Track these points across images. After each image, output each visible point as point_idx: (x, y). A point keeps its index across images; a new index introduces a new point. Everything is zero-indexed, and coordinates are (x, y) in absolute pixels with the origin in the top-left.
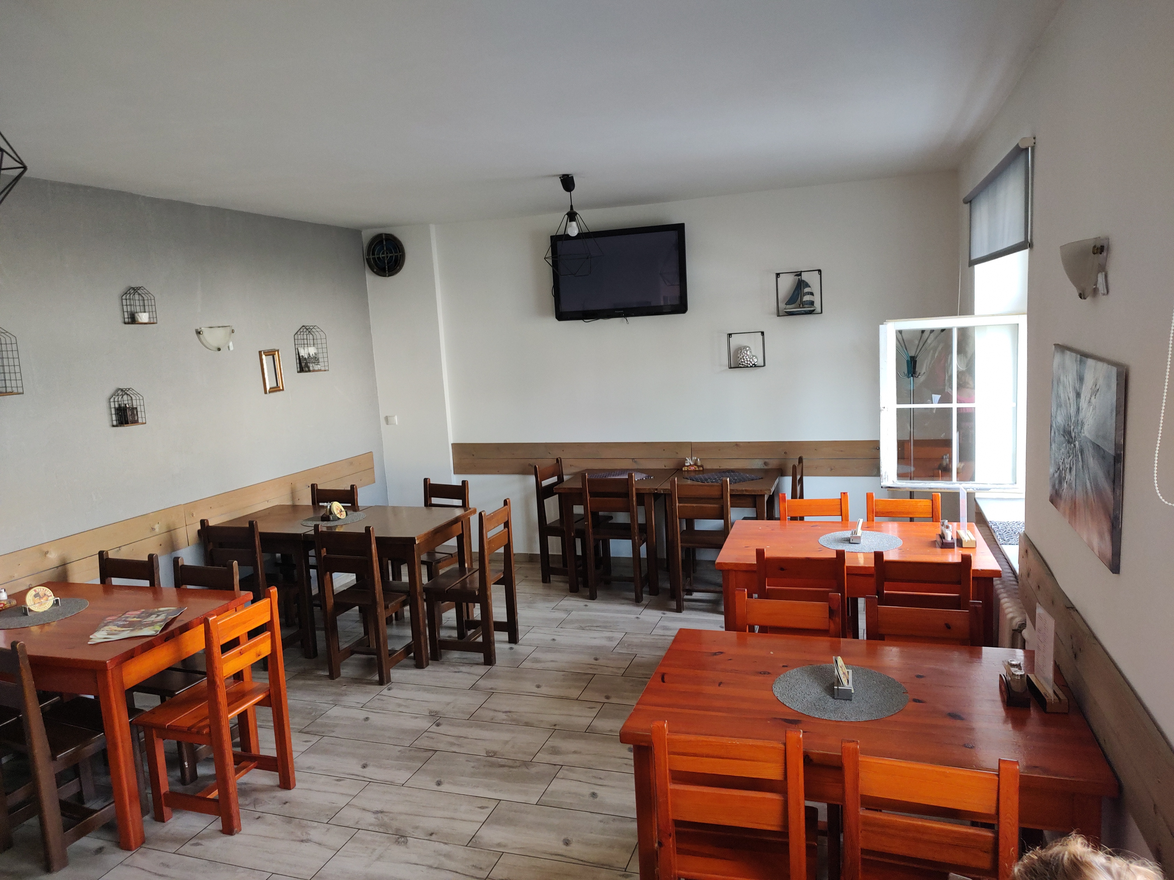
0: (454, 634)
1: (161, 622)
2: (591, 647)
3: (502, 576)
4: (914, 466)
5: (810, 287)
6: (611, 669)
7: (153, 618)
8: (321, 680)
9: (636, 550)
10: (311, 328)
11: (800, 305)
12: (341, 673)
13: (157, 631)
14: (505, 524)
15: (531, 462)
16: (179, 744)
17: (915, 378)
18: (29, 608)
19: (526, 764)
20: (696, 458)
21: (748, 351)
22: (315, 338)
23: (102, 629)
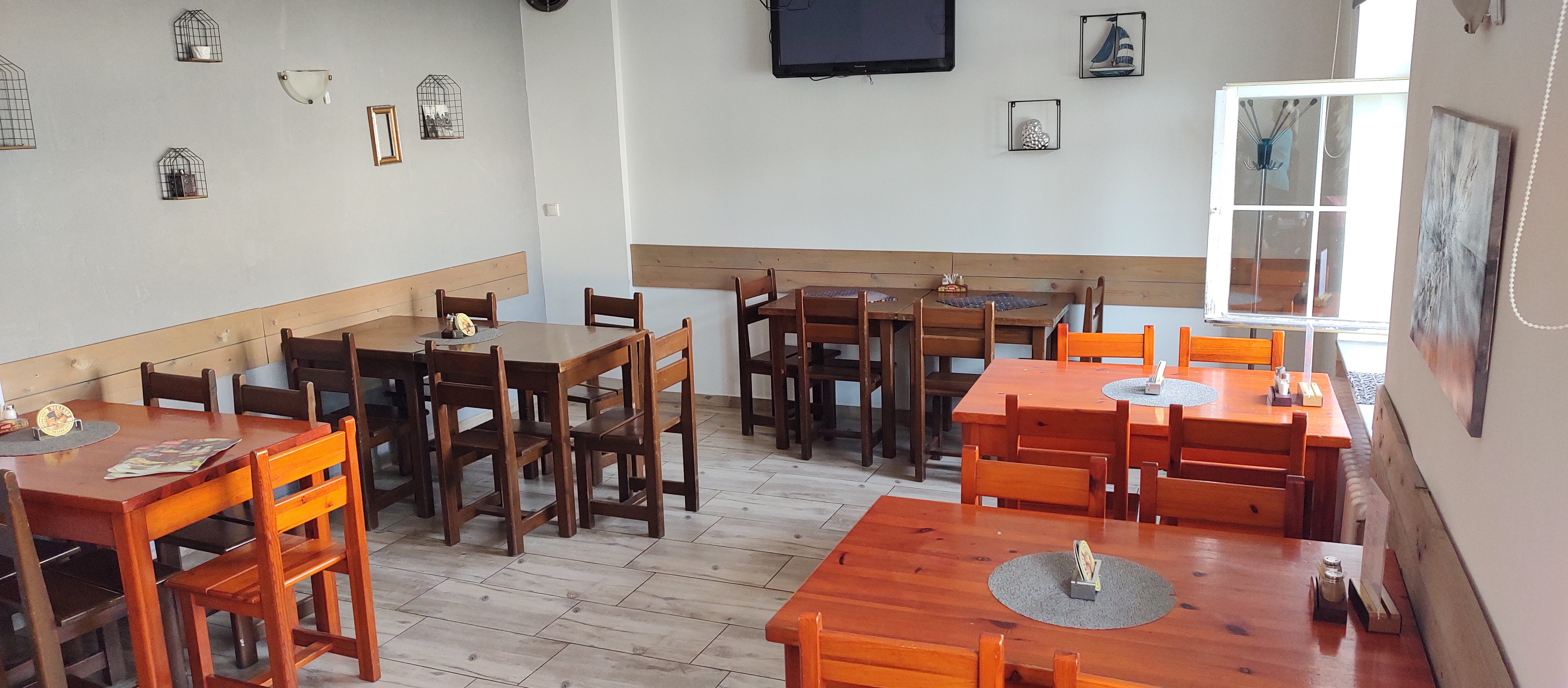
0: (616, 495)
1: (203, 456)
2: (792, 521)
3: (679, 421)
4: (1260, 295)
5: (1129, 37)
6: (815, 551)
7: (195, 451)
8: (435, 545)
9: (865, 396)
10: (441, 77)
11: (1112, 63)
12: (461, 538)
13: (195, 467)
14: (683, 351)
15: (736, 273)
16: (233, 617)
17: (1268, 171)
18: (40, 431)
19: (682, 666)
20: (957, 275)
21: (1037, 127)
22: (446, 92)
23: (126, 462)
